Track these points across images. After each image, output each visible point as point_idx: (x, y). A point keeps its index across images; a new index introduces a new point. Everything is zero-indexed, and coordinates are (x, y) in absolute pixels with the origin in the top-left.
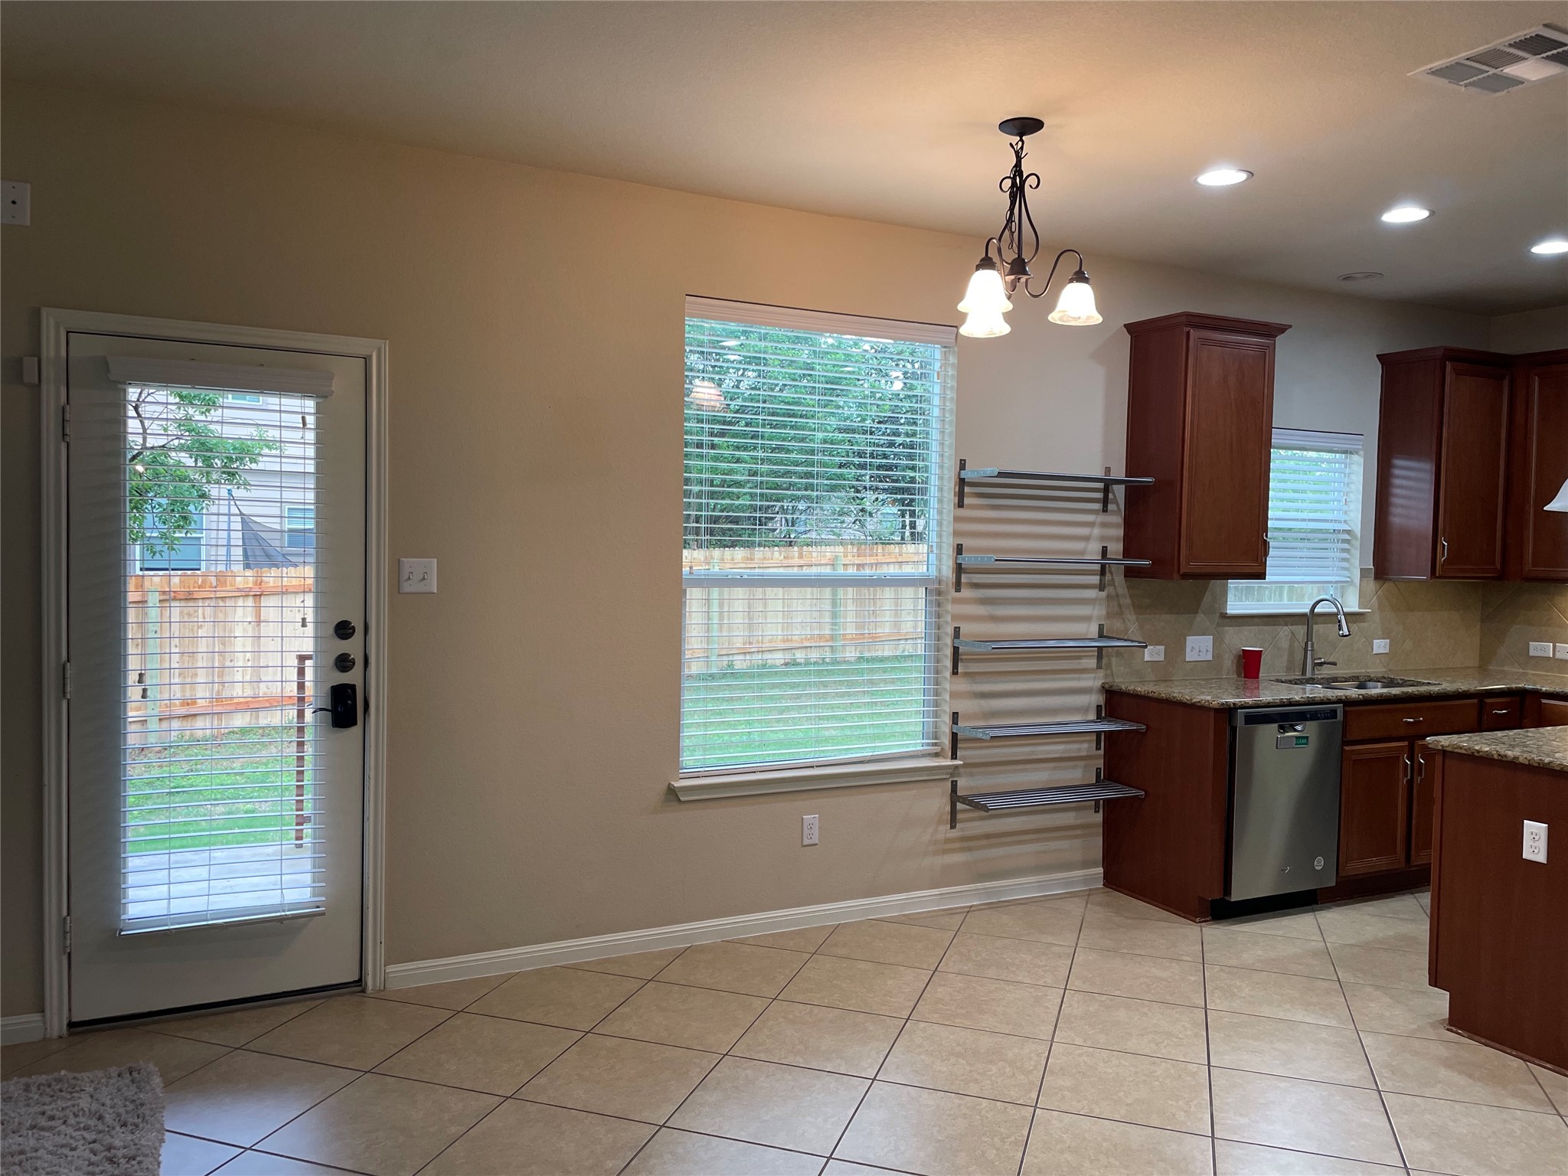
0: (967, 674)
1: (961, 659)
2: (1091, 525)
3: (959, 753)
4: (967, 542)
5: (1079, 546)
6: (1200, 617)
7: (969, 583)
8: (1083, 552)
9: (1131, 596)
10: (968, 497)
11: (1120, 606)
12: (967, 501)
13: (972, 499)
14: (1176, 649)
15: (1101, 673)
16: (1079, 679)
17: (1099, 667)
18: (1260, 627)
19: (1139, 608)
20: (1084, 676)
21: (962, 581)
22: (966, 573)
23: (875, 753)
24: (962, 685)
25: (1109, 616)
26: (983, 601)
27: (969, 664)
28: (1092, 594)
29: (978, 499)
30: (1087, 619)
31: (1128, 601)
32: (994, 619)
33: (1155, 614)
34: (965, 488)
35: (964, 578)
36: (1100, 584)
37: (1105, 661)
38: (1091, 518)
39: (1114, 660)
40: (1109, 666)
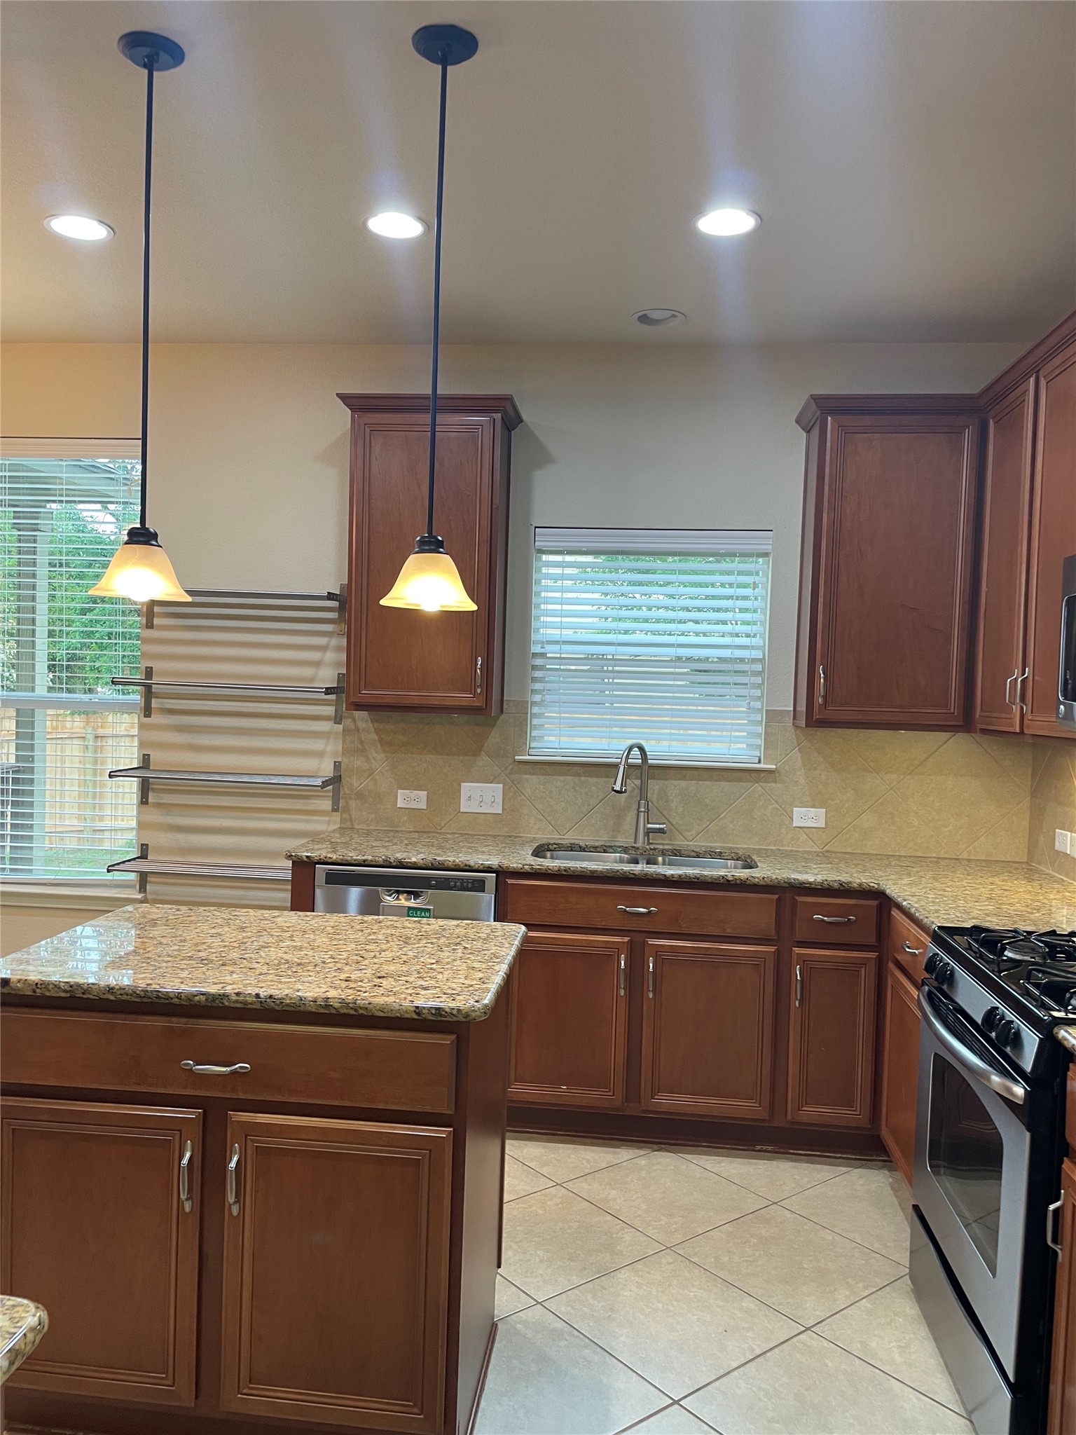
0: (159, 805)
1: (152, 789)
2: (323, 649)
3: (148, 887)
4: (157, 665)
5: (307, 672)
6: (483, 760)
7: (162, 708)
8: (312, 679)
9: (377, 731)
10: (159, 617)
11: (362, 742)
12: (156, 621)
13: (164, 619)
14: (446, 795)
15: (337, 817)
16: (306, 821)
17: (335, 809)
18: (583, 778)
19: (387, 745)
20: (314, 818)
21: (153, 706)
22: (156, 697)
23: (57, 877)
24: (155, 816)
25: (345, 752)
26: (179, 729)
27: (161, 795)
28: (326, 726)
29: (172, 620)
30: (320, 754)
31: (374, 736)
32: (193, 748)
33: (412, 753)
34: (155, 607)
35: (155, 703)
36: (336, 716)
37: (342, 803)
38: (322, 641)
39: (352, 804)
40: (347, 809)
